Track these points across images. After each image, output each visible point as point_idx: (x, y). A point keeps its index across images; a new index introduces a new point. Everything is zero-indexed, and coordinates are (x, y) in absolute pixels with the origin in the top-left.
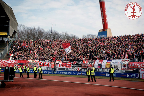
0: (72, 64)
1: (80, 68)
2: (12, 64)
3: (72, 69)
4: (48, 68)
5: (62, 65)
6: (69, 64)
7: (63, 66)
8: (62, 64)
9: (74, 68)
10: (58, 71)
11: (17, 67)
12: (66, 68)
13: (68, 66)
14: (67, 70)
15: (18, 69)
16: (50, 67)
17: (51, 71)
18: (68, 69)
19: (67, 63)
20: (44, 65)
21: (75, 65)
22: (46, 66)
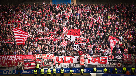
0: (107, 59)
1: (121, 64)
2: (14, 61)
3: (109, 65)
4: (71, 65)
5: (92, 61)
6: (103, 58)
7: (94, 62)
8: (93, 59)
9: (113, 64)
10: (87, 69)
11: (23, 65)
12: (100, 64)
13: (103, 61)
14: (101, 67)
15: (23, 68)
16: (74, 64)
17: (76, 69)
18: (102, 65)
19: (101, 58)
20: (65, 62)
21: (113, 60)
22: (68, 63)
